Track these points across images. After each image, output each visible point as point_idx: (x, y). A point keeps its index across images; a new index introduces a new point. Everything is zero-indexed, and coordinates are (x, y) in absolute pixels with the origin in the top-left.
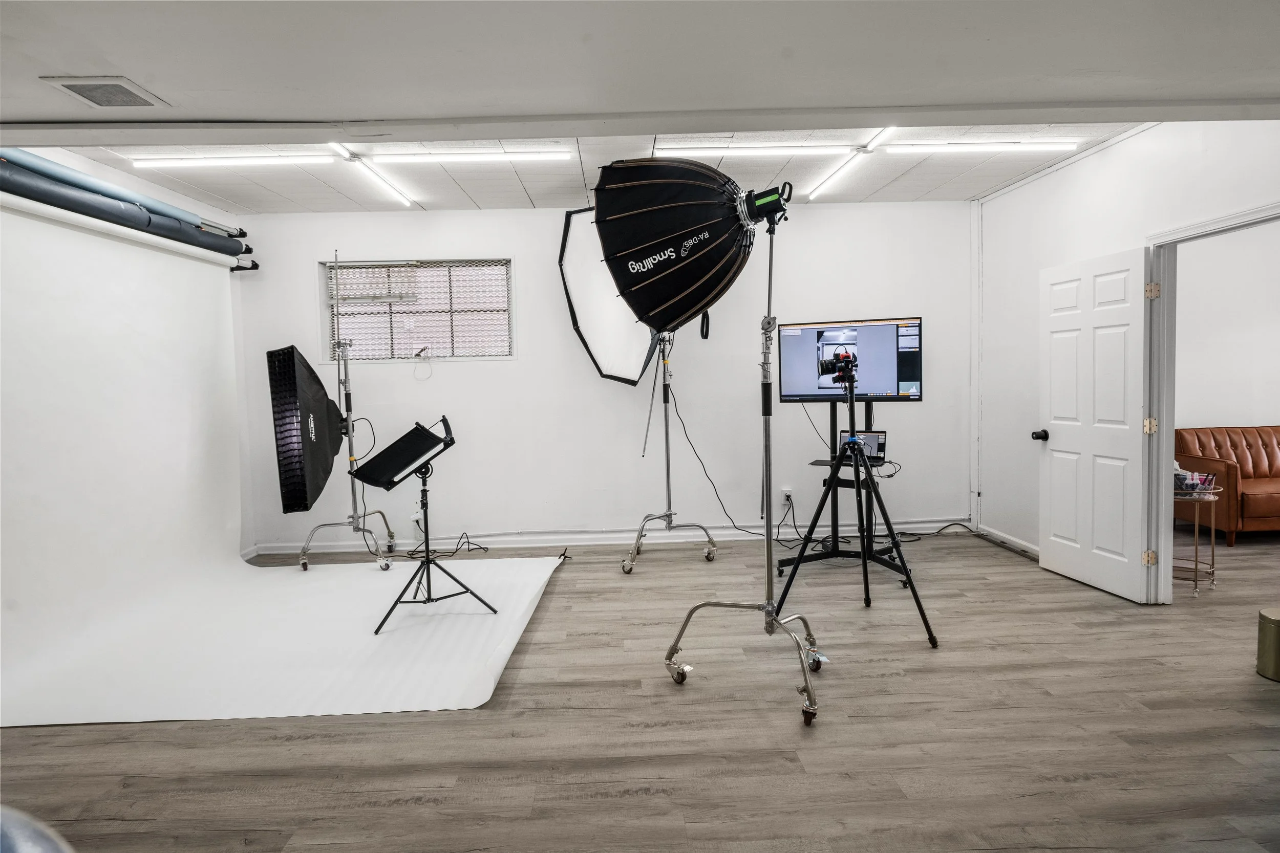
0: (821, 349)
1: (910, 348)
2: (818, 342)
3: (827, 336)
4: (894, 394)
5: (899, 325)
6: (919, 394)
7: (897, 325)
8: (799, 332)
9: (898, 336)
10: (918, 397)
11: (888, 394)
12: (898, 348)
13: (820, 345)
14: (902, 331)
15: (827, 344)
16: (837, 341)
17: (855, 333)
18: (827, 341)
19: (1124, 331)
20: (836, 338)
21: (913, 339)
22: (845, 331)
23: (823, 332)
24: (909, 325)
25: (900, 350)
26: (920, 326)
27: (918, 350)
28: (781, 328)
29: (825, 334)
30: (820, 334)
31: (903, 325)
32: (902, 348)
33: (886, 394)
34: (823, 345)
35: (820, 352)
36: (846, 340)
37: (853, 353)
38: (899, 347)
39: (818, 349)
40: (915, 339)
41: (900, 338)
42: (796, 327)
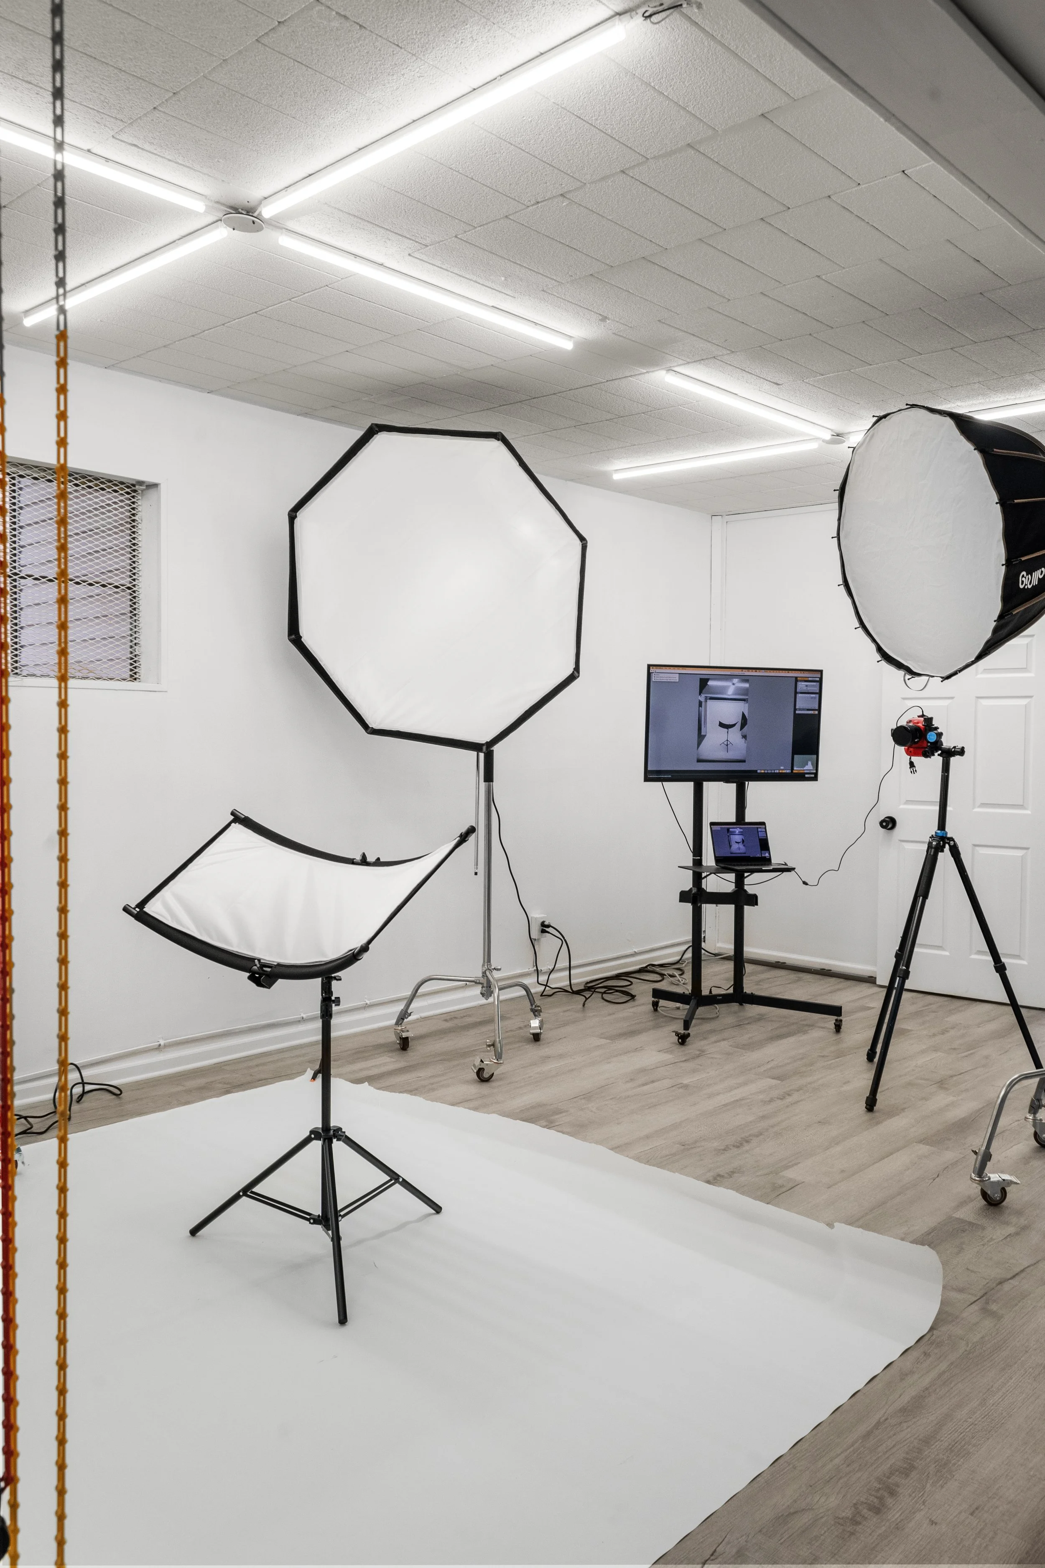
0: (703, 703)
1: (808, 710)
2: (700, 694)
3: (712, 687)
4: (788, 771)
5: (798, 679)
6: (815, 771)
7: (796, 678)
8: (676, 678)
9: (796, 693)
10: (813, 776)
11: (781, 771)
12: (795, 709)
13: (702, 698)
14: (802, 686)
15: (711, 698)
16: (725, 694)
17: (747, 685)
18: (714, 694)
19: (1025, 703)
20: (724, 689)
21: (812, 698)
22: (735, 681)
23: (708, 680)
24: (810, 679)
25: (797, 712)
26: (820, 682)
27: (816, 712)
28: (652, 670)
29: (710, 683)
30: (703, 683)
31: (803, 679)
32: (800, 709)
33: (778, 771)
34: (706, 698)
35: (703, 709)
36: (735, 694)
37: (743, 713)
38: (797, 708)
39: (700, 704)
40: (815, 698)
41: (799, 696)
42: (672, 670)
